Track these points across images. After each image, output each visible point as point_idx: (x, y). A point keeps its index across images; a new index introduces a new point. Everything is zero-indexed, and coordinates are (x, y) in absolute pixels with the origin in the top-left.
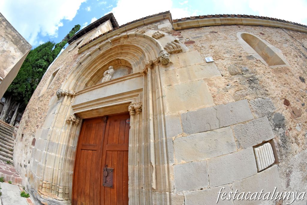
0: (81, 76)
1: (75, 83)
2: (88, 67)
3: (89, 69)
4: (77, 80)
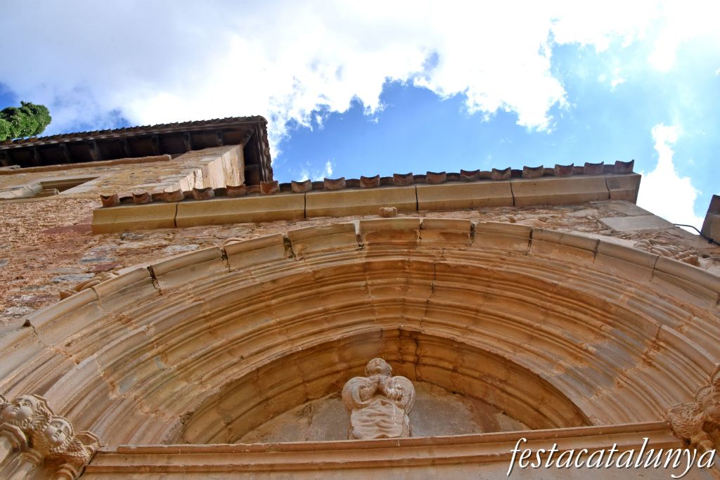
0: (149, 354)
1: (100, 380)
2: (207, 318)
3: (212, 331)
4: (114, 368)
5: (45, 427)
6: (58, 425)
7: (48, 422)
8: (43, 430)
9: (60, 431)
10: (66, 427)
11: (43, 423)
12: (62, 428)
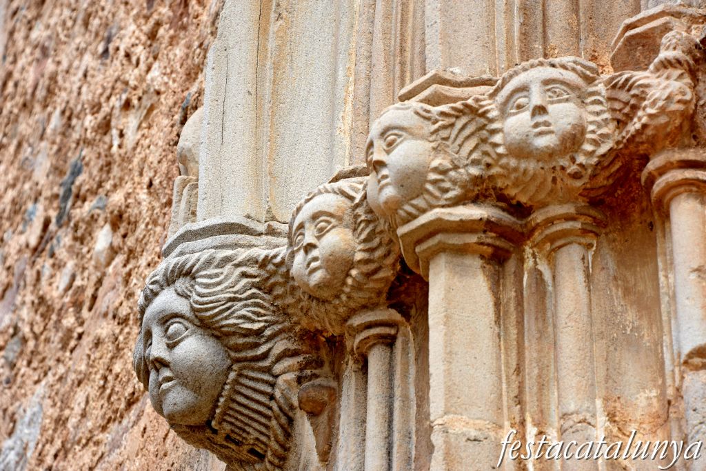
5: (497, 138)
6: (522, 101)
7: (491, 121)
8: (501, 150)
9: (541, 110)
10: (547, 82)
11: (484, 133)
12: (536, 98)
